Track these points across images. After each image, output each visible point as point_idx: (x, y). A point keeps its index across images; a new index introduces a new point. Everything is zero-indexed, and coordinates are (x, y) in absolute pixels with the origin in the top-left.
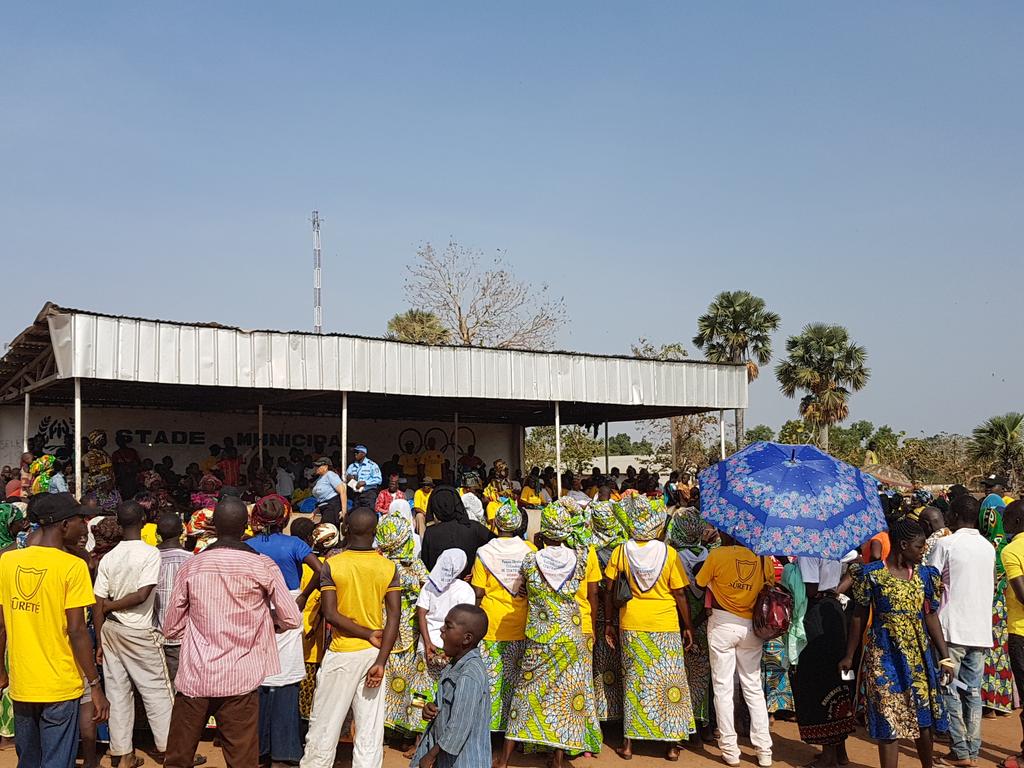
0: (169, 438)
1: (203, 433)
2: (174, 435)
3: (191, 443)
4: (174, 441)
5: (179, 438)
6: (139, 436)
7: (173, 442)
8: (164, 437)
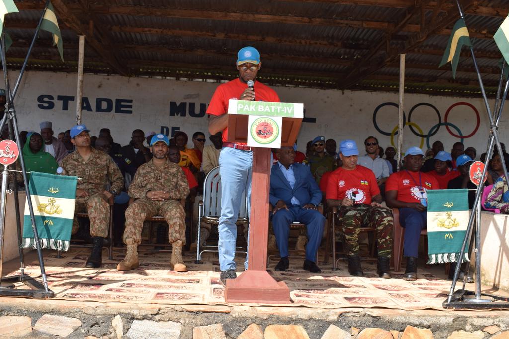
0: (93, 105)
1: (131, 101)
2: (99, 102)
3: (117, 111)
4: (99, 108)
5: (104, 105)
6: (61, 102)
7: (97, 111)
8: (88, 103)
